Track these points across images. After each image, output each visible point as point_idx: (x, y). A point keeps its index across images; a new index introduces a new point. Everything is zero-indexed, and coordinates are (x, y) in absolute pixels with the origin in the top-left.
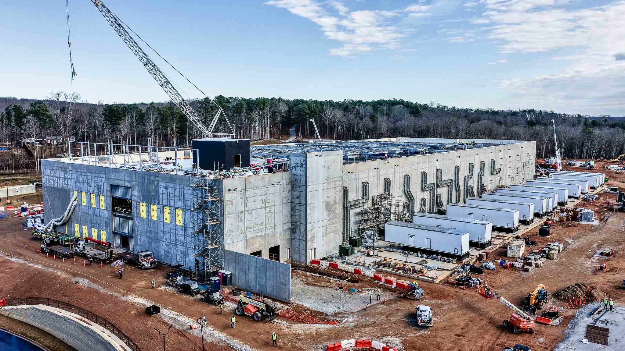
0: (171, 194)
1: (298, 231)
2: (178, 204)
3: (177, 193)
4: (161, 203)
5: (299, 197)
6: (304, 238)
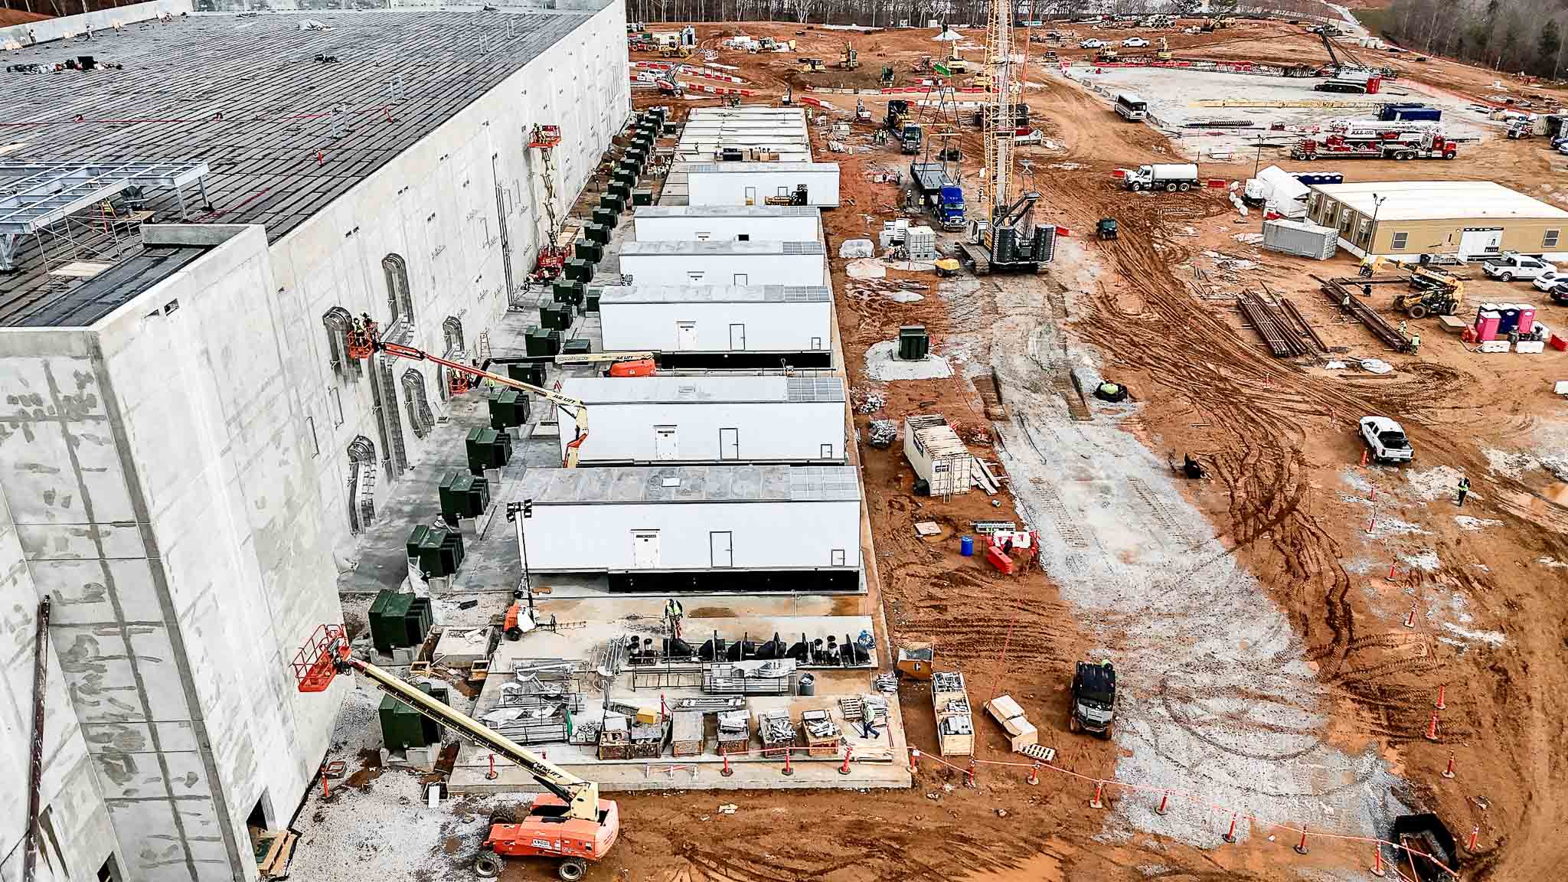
1: (144, 759)
5: (105, 590)
6: (202, 788)
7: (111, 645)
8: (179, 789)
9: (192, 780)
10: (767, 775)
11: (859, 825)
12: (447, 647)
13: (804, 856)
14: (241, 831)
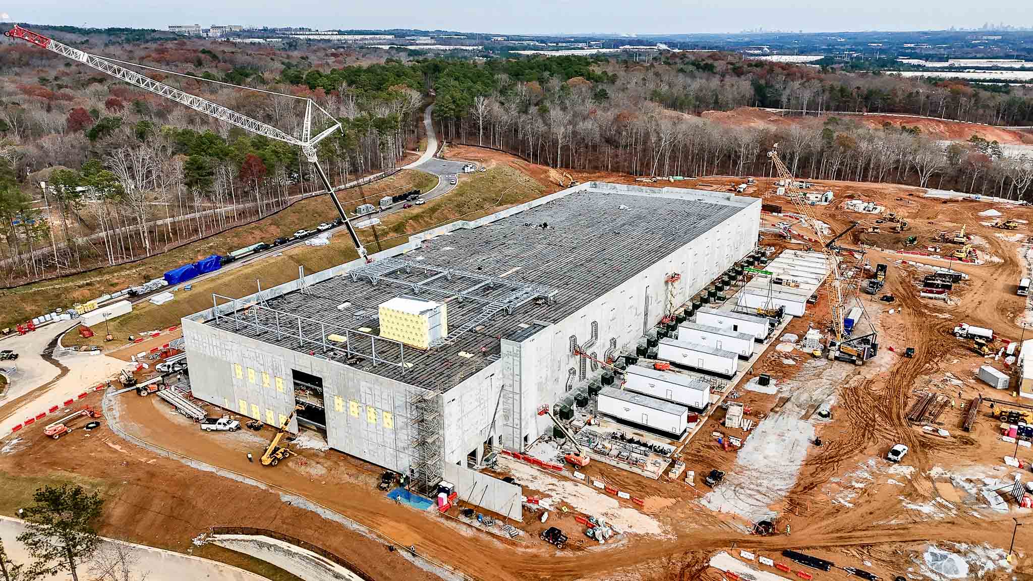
0: (376, 397)
1: (511, 419)
2: (386, 408)
3: (385, 396)
4: (363, 401)
5: (512, 386)
6: (518, 427)
7: (511, 395)
8: (515, 426)
9: (517, 425)
10: (627, 467)
11: (639, 481)
12: (575, 423)
13: (624, 482)
14: (523, 439)
